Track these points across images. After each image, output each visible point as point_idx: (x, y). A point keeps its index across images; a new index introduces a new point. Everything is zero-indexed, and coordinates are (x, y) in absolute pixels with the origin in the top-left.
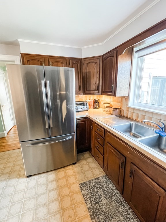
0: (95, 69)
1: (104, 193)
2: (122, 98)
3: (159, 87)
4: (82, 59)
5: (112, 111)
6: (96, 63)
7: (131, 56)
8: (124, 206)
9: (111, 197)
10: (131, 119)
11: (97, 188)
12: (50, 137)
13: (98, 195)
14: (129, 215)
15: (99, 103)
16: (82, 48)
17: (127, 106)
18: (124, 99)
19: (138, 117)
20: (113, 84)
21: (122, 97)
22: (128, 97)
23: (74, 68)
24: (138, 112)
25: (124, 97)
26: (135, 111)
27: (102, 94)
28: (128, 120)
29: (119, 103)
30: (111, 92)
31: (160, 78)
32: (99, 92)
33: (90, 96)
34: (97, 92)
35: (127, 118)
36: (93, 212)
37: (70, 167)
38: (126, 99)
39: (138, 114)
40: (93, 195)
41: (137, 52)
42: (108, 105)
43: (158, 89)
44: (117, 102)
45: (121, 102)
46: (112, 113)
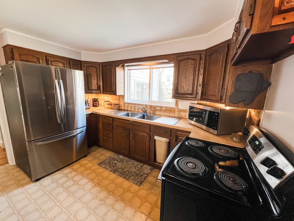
0: (95, 72)
1: (118, 161)
2: (119, 97)
3: (140, 89)
4: (81, 61)
5: (113, 107)
6: (96, 68)
7: (123, 68)
8: (131, 161)
9: (123, 161)
10: (127, 110)
11: (112, 161)
12: (63, 133)
13: (114, 163)
14: (134, 163)
15: (98, 101)
16: (82, 52)
17: (124, 102)
18: (121, 98)
19: (131, 108)
20: (114, 86)
21: (119, 95)
22: (124, 95)
23: (83, 71)
24: (131, 105)
25: (121, 96)
26: (129, 105)
27: (103, 93)
28: (126, 111)
29: (118, 100)
30: (113, 92)
31: (140, 83)
32: (100, 92)
33: (89, 95)
34: (99, 91)
35: (124, 110)
36: (114, 171)
37: (82, 159)
38: (122, 97)
39: (131, 107)
40: (111, 165)
41: (127, 66)
42: (108, 103)
43: (140, 91)
44: (116, 100)
45: (119, 100)
46: (113, 108)
